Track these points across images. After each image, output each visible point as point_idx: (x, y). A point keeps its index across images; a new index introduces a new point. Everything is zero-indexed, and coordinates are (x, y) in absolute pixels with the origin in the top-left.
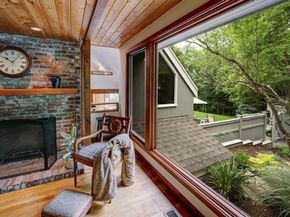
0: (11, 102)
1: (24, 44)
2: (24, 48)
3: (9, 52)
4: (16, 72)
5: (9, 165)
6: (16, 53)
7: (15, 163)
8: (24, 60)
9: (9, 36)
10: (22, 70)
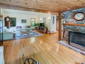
0: (78, 27)
1: (83, 11)
2: (83, 12)
3: (78, 14)
4: (80, 19)
5: (77, 45)
6: (80, 14)
7: (79, 45)
8: (83, 15)
9: (78, 10)
10: (82, 18)
